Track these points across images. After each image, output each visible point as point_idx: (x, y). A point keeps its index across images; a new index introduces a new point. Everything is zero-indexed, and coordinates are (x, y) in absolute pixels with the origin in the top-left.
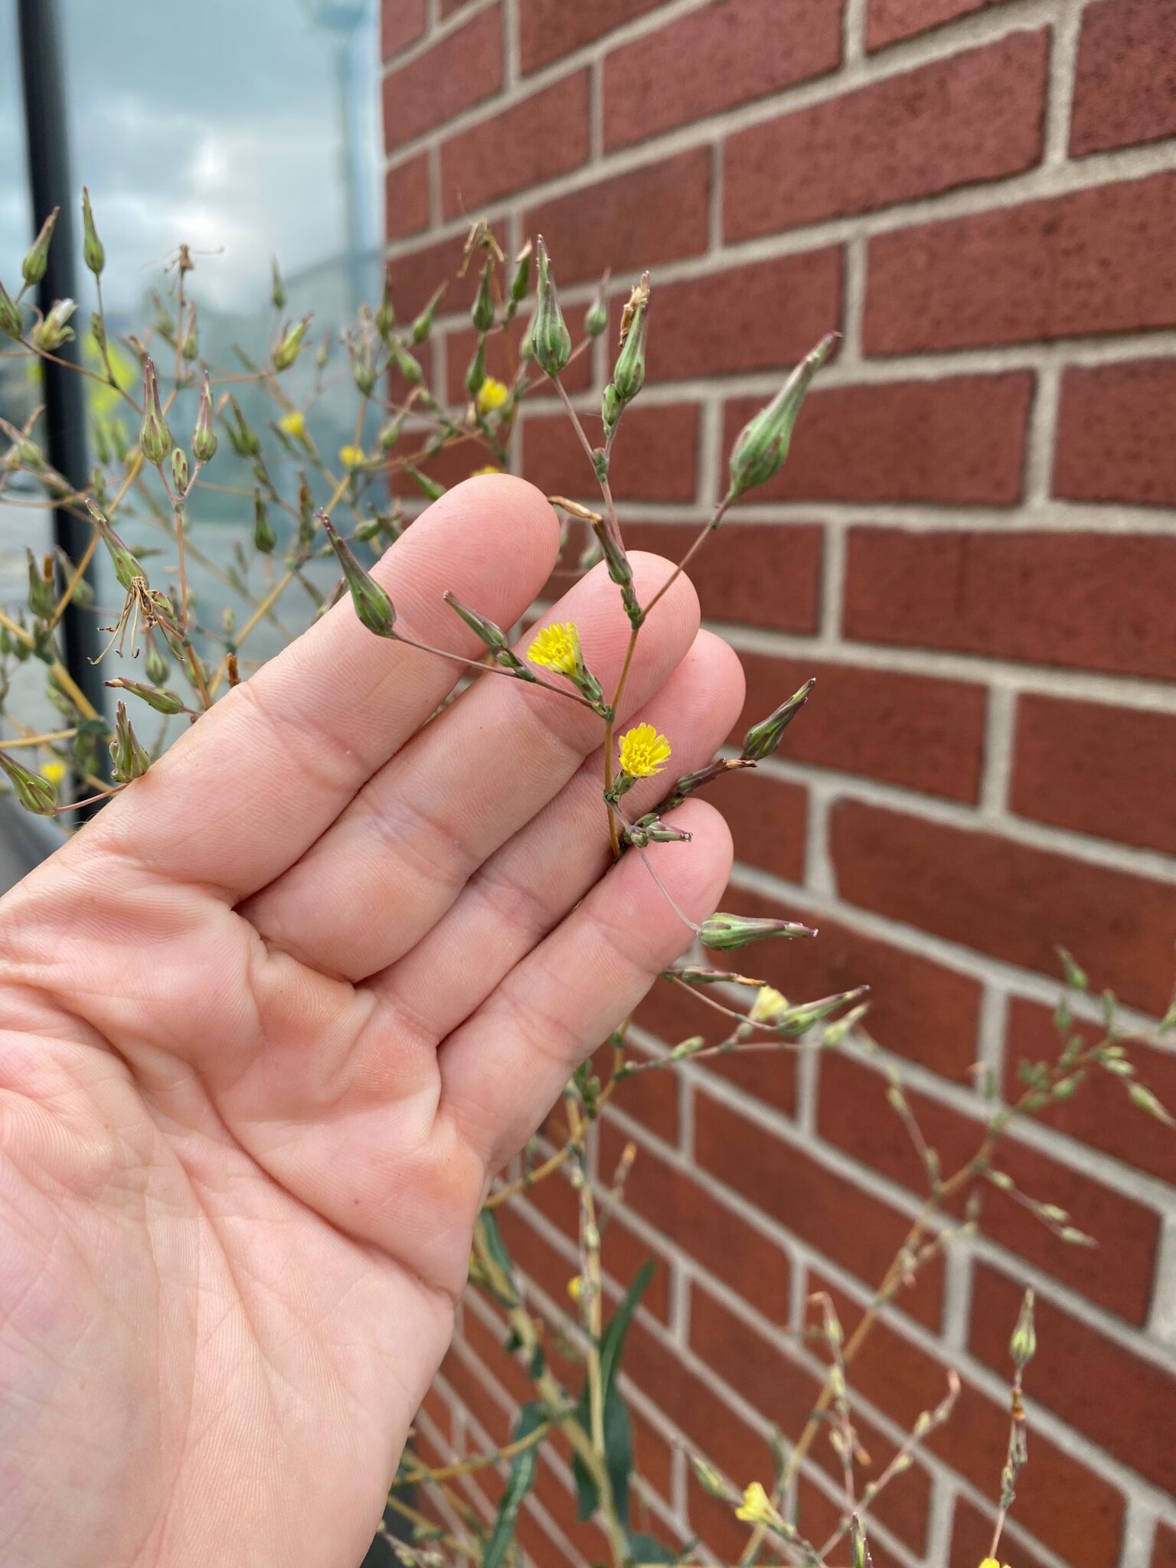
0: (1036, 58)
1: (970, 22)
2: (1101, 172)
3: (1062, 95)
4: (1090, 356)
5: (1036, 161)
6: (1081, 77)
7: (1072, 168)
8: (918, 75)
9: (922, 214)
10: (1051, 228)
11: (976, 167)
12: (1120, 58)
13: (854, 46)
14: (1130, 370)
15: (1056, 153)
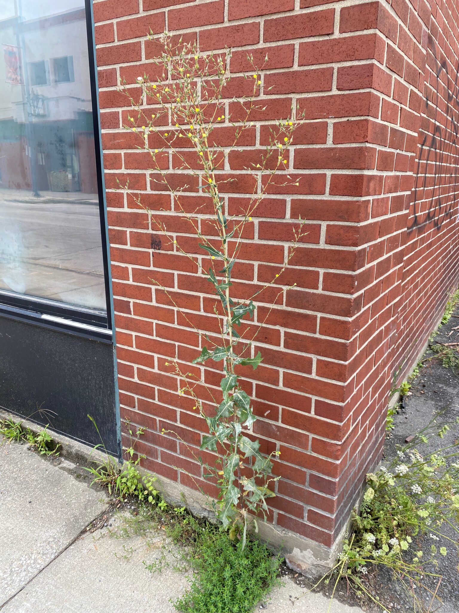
0: (258, 27)
1: (247, 19)
2: (268, 45)
3: (262, 33)
4: (268, 72)
5: (259, 42)
6: (264, 30)
7: (264, 44)
8: (238, 26)
9: (240, 49)
10: (261, 53)
11: (249, 42)
12: (270, 29)
13: (226, 19)
14: (274, 74)
15: (261, 41)
